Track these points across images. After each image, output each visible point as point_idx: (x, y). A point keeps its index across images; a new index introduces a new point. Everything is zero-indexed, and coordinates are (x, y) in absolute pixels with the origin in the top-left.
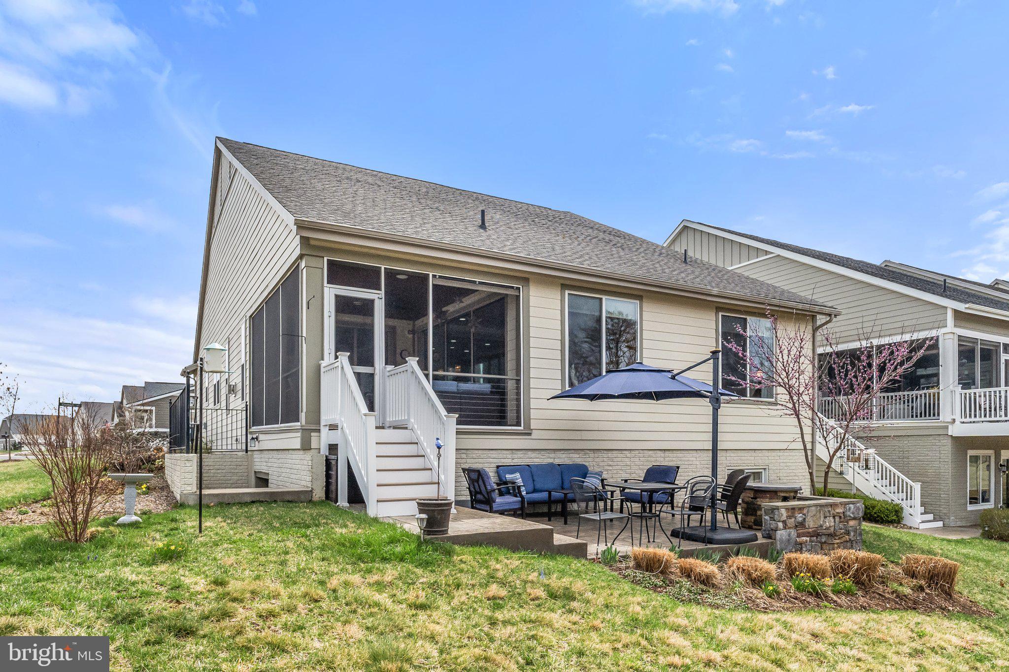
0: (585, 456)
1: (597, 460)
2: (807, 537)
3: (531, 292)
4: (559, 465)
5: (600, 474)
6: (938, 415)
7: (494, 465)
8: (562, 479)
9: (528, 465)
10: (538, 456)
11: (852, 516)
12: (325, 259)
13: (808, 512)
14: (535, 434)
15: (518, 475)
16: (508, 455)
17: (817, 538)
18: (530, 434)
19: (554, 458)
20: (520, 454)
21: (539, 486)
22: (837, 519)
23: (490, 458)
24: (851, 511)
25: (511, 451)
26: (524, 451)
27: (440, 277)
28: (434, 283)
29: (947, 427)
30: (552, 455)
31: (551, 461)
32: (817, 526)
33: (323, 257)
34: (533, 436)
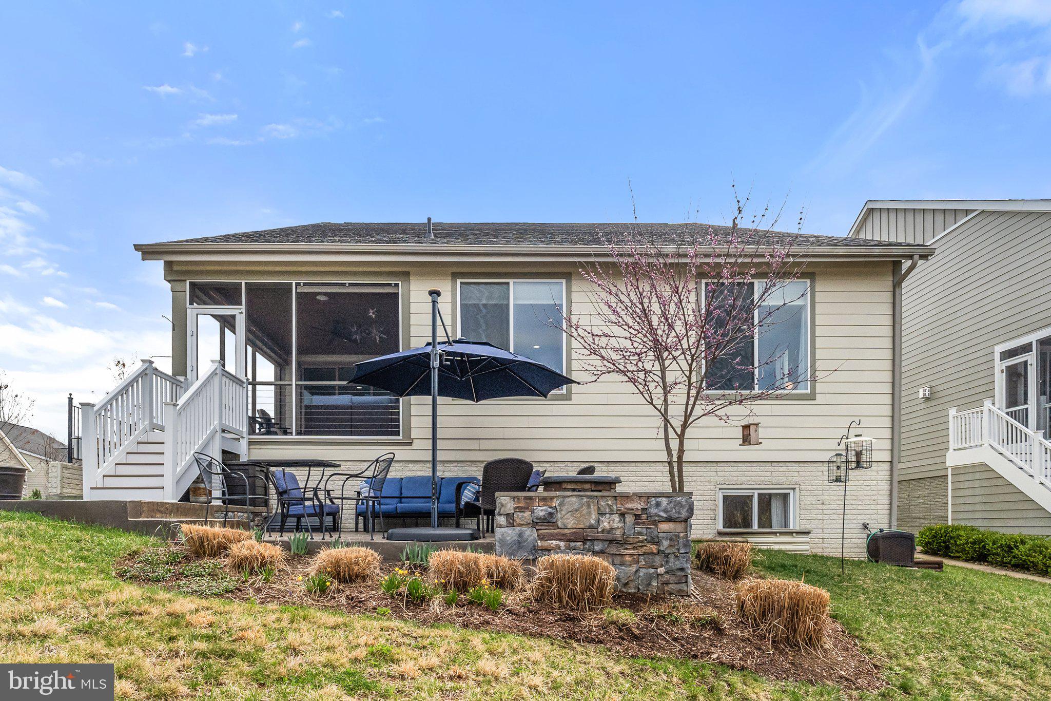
2: (560, 540)
3: (411, 287)
11: (662, 514)
12: (188, 282)
13: (561, 504)
14: (416, 444)
17: (584, 544)
18: (411, 444)
20: (398, 467)
22: (629, 519)
24: (662, 508)
26: (404, 463)
27: (305, 284)
28: (298, 291)
30: (441, 468)
32: (582, 526)
33: (186, 281)
34: (414, 447)
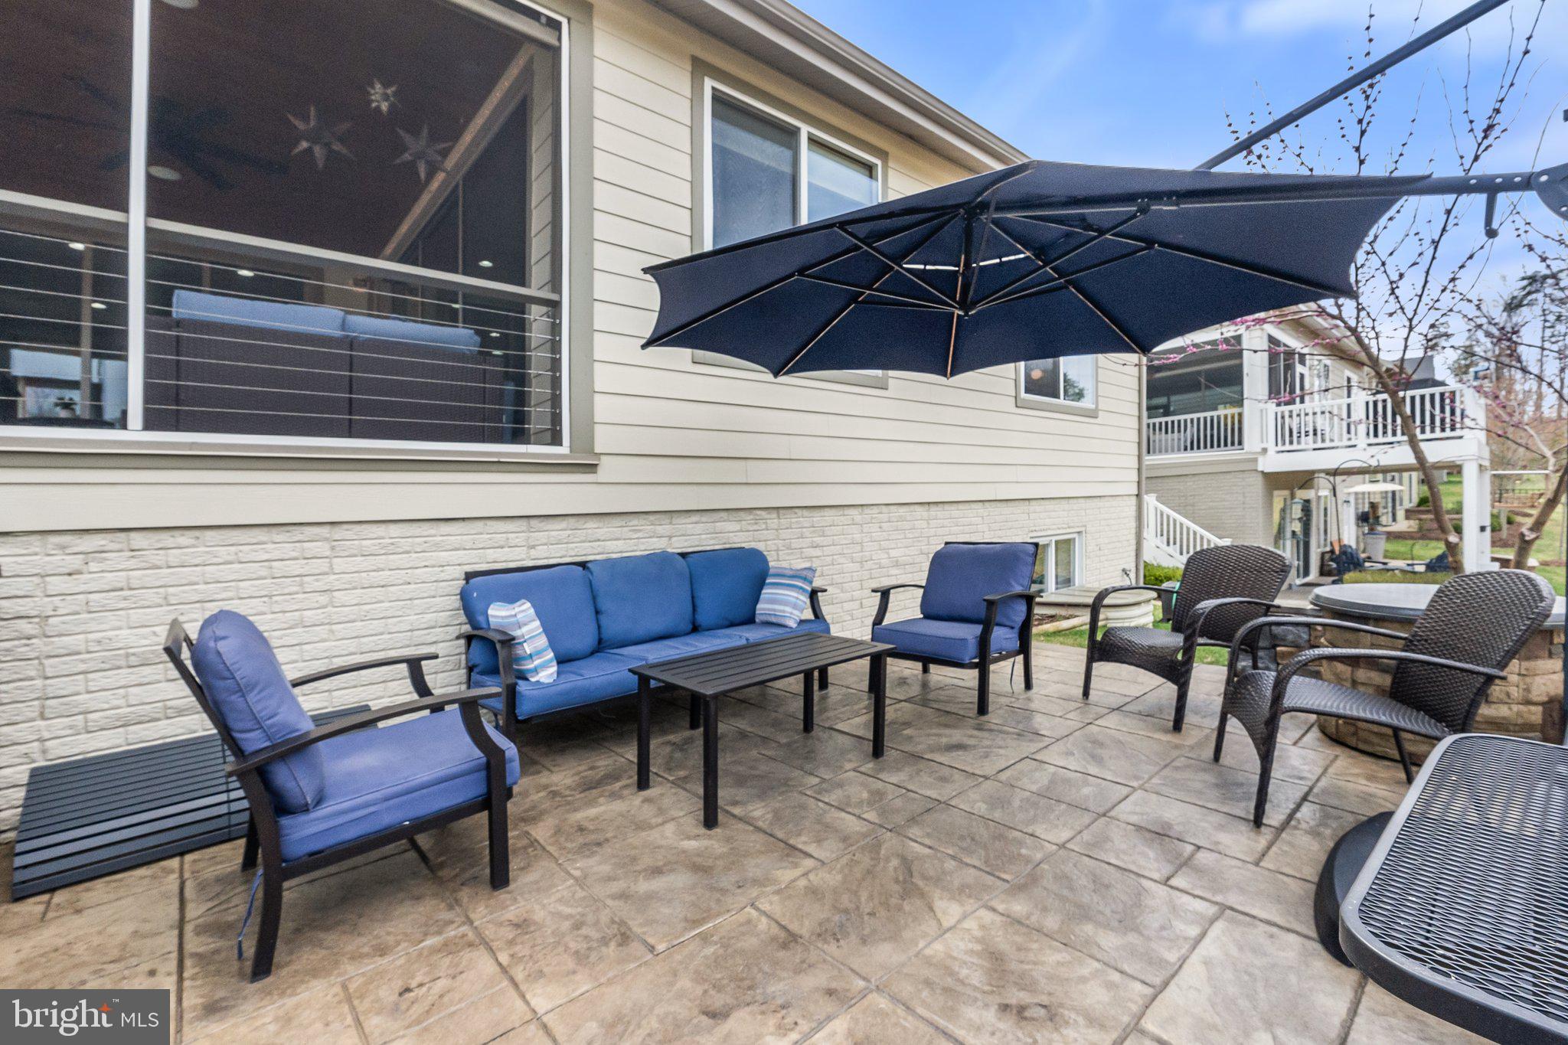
0: (756, 527)
1: (784, 534)
4: (683, 555)
5: (805, 575)
6: (1240, 443)
7: (459, 572)
8: (693, 597)
9: (583, 565)
10: (617, 532)
14: (608, 469)
15: (524, 610)
16: (515, 533)
18: (594, 468)
19: (670, 537)
20: (557, 530)
21: (614, 627)
23: (438, 547)
25: (523, 523)
26: (572, 520)
29: (1255, 460)
30: (664, 529)
31: (657, 545)
34: (602, 475)
